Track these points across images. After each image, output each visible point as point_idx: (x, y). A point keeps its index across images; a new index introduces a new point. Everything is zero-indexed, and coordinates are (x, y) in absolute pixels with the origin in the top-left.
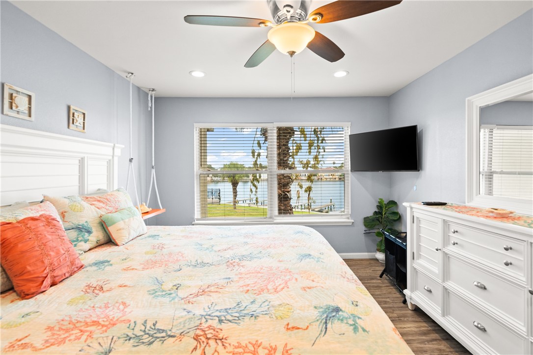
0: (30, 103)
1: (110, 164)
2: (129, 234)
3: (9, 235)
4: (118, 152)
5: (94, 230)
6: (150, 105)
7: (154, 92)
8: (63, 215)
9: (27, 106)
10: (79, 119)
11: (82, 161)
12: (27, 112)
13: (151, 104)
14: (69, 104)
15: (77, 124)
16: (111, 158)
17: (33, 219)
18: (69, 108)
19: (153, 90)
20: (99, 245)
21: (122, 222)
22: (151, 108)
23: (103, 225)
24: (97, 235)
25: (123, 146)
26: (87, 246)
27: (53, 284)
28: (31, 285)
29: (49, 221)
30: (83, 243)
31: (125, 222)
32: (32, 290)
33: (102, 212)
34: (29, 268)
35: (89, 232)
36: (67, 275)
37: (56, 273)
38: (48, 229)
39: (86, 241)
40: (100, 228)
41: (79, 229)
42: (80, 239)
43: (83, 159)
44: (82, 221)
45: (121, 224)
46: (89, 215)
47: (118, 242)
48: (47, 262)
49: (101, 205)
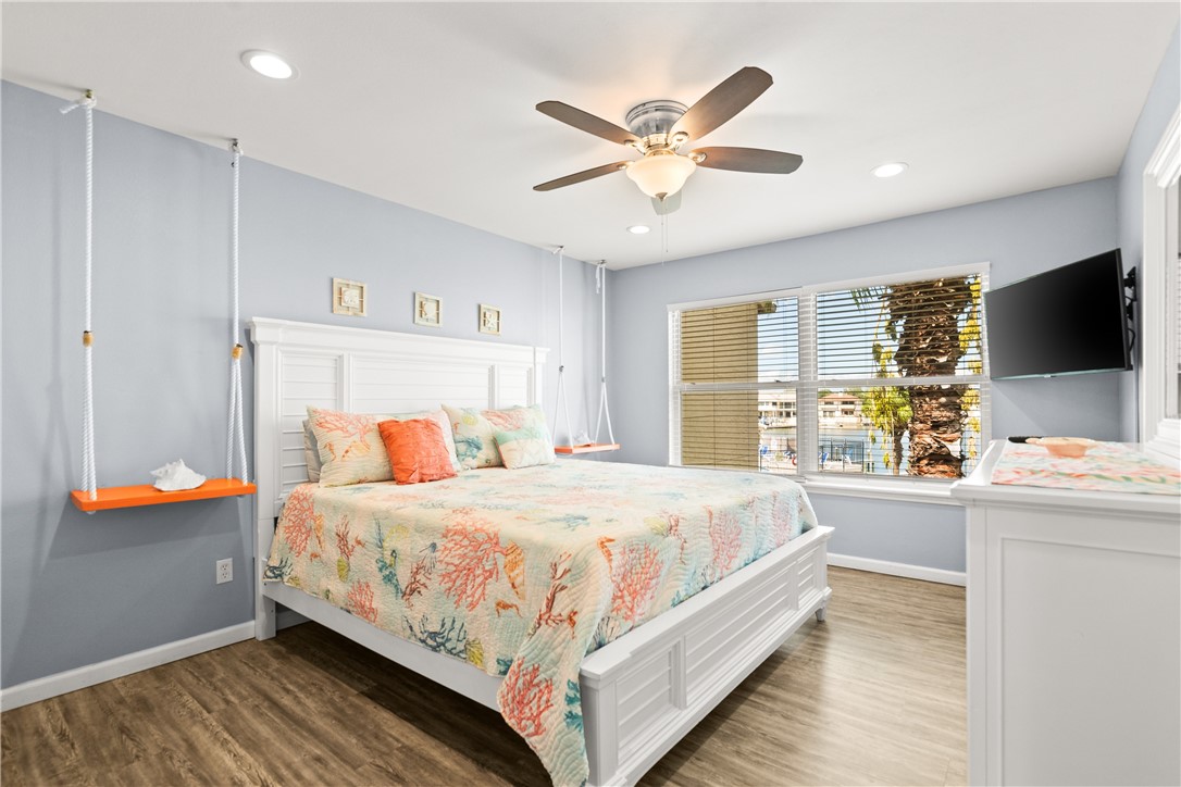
0: (438, 309)
1: (531, 374)
2: (522, 458)
3: (393, 430)
4: (541, 358)
5: (484, 446)
6: (599, 285)
7: (604, 265)
8: (455, 427)
9: (435, 312)
10: (492, 320)
11: (492, 370)
12: (435, 318)
13: (601, 282)
14: (479, 302)
15: (489, 325)
16: (532, 365)
17: (415, 421)
18: (479, 307)
19: (603, 262)
20: (489, 465)
21: (515, 442)
22: (601, 289)
23: (495, 443)
24: (487, 453)
25: (549, 350)
26: (475, 463)
27: (422, 481)
28: (403, 474)
29: (429, 426)
30: (470, 458)
31: (518, 443)
32: (403, 479)
33: (497, 429)
34: (402, 460)
35: (479, 448)
36: (435, 477)
37: (425, 471)
38: (425, 431)
39: (474, 457)
40: (492, 447)
41: (469, 443)
42: (468, 453)
43: (493, 367)
44: (472, 436)
45: (513, 444)
46: (482, 429)
47: (507, 464)
48: (417, 458)
49: (500, 420)
